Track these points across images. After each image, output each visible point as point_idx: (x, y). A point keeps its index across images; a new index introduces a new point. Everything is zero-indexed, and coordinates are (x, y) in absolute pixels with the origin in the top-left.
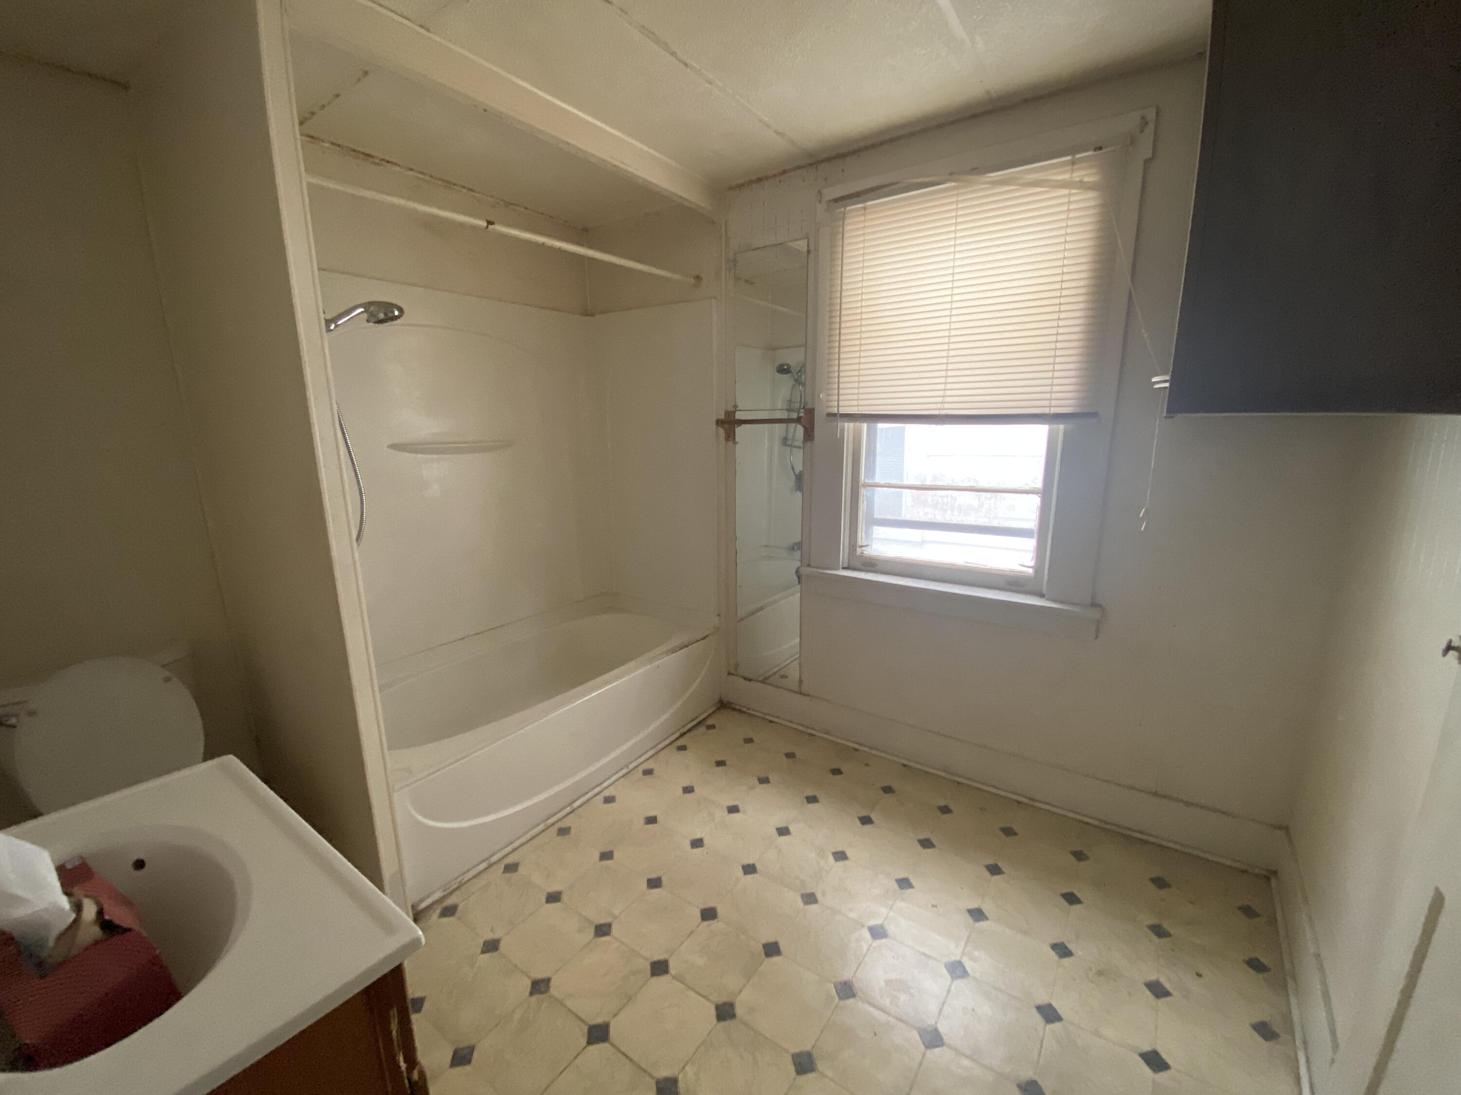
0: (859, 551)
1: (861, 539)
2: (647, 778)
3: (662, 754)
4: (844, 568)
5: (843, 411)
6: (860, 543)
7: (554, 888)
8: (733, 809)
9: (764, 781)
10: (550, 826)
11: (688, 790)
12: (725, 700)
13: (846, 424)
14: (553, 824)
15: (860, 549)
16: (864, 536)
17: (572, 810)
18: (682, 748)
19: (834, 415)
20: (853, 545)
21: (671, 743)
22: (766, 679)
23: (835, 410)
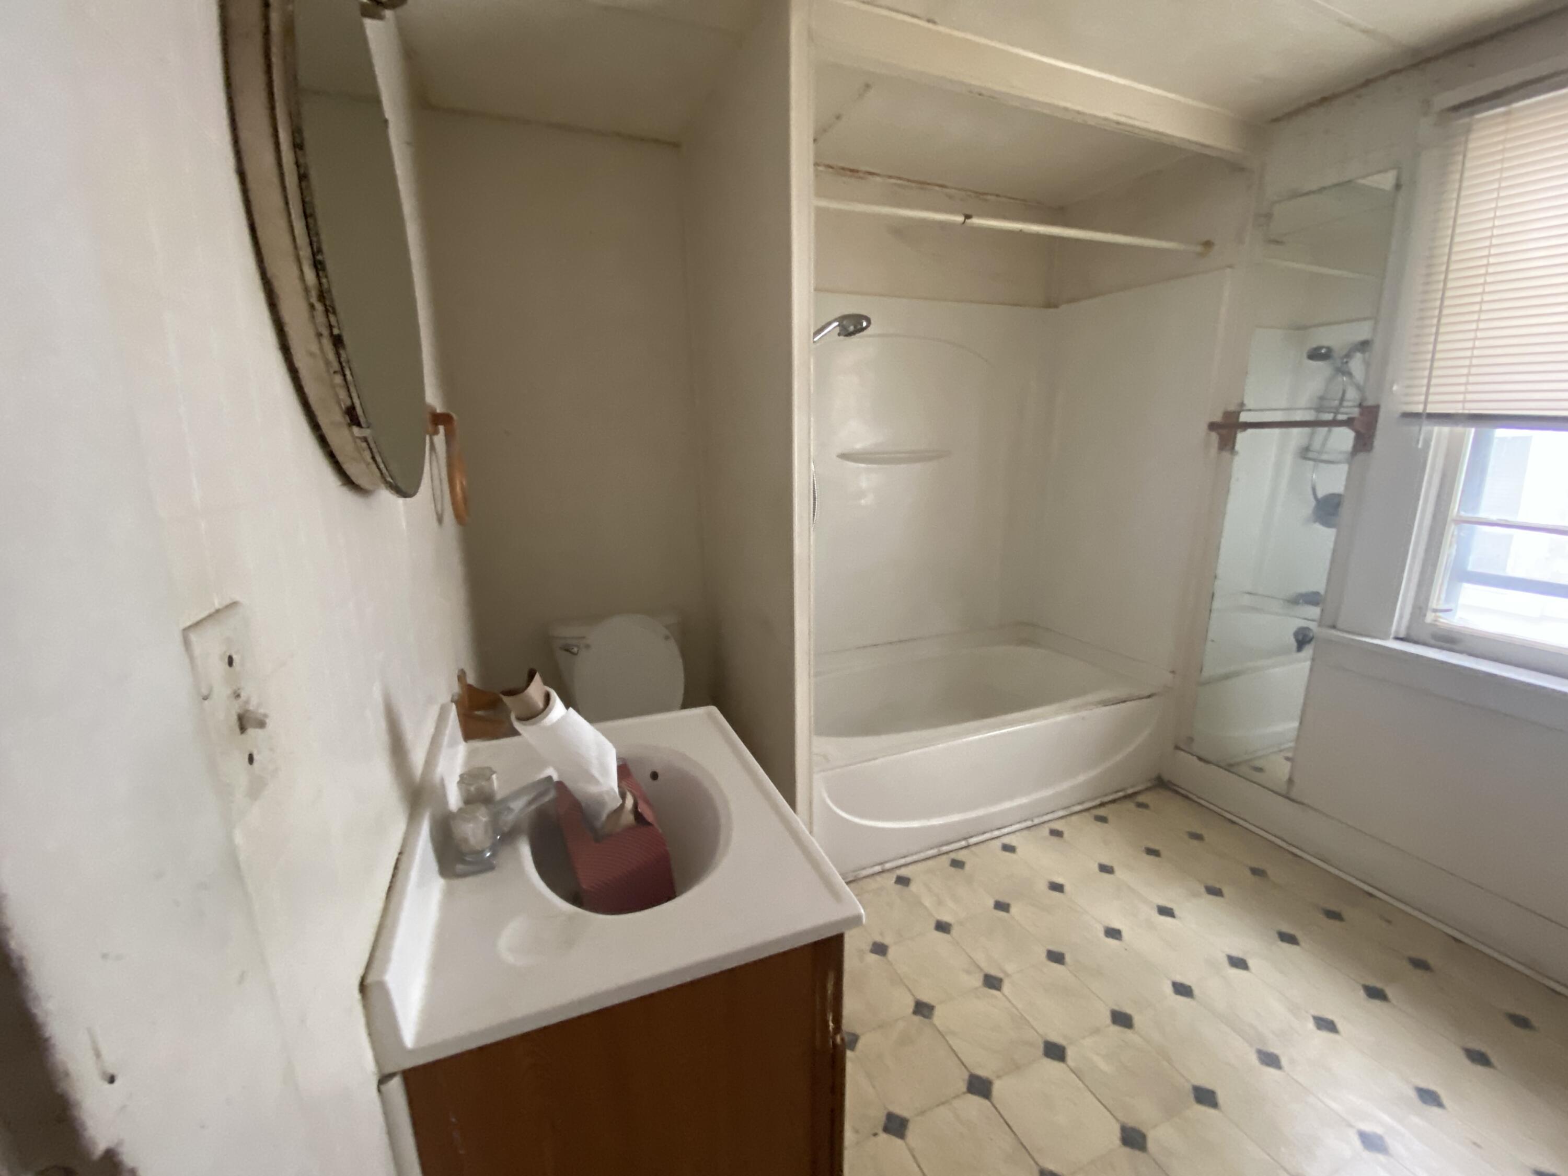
0: (1430, 617)
1: (1437, 600)
2: (1055, 840)
3: (1074, 818)
4: (1397, 638)
5: (1431, 409)
6: (1433, 604)
7: (946, 918)
8: (1166, 911)
9: (1214, 891)
10: (944, 854)
11: (1106, 869)
12: (1166, 777)
13: (1436, 429)
14: (947, 853)
15: (1433, 614)
16: (1443, 596)
17: (966, 845)
18: (1102, 819)
19: (1417, 415)
20: (1420, 608)
21: (1088, 810)
22: (1231, 765)
23: (1419, 409)
